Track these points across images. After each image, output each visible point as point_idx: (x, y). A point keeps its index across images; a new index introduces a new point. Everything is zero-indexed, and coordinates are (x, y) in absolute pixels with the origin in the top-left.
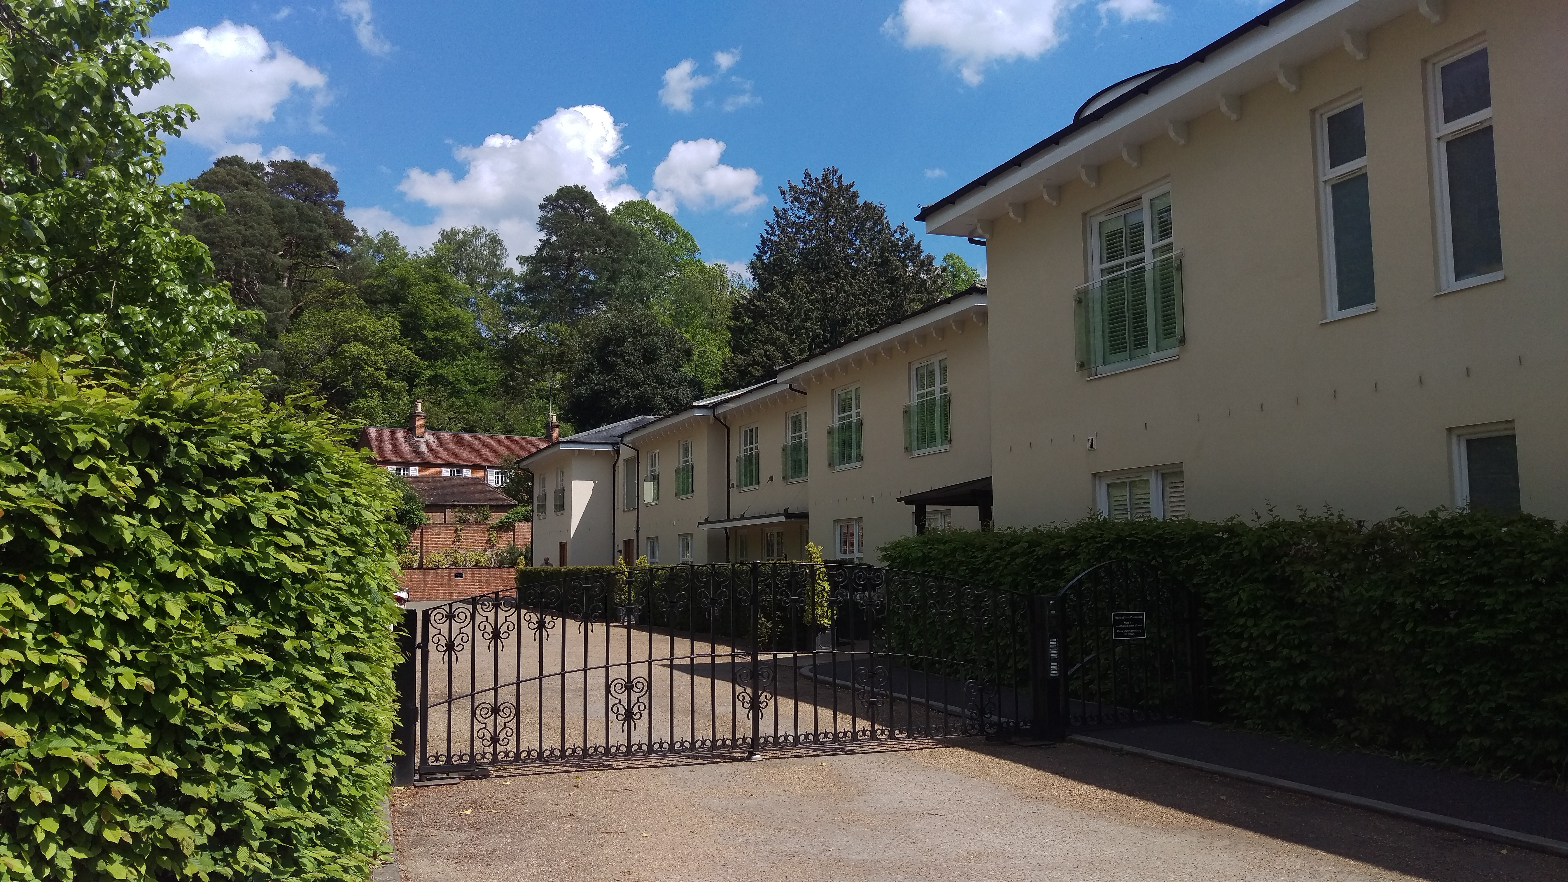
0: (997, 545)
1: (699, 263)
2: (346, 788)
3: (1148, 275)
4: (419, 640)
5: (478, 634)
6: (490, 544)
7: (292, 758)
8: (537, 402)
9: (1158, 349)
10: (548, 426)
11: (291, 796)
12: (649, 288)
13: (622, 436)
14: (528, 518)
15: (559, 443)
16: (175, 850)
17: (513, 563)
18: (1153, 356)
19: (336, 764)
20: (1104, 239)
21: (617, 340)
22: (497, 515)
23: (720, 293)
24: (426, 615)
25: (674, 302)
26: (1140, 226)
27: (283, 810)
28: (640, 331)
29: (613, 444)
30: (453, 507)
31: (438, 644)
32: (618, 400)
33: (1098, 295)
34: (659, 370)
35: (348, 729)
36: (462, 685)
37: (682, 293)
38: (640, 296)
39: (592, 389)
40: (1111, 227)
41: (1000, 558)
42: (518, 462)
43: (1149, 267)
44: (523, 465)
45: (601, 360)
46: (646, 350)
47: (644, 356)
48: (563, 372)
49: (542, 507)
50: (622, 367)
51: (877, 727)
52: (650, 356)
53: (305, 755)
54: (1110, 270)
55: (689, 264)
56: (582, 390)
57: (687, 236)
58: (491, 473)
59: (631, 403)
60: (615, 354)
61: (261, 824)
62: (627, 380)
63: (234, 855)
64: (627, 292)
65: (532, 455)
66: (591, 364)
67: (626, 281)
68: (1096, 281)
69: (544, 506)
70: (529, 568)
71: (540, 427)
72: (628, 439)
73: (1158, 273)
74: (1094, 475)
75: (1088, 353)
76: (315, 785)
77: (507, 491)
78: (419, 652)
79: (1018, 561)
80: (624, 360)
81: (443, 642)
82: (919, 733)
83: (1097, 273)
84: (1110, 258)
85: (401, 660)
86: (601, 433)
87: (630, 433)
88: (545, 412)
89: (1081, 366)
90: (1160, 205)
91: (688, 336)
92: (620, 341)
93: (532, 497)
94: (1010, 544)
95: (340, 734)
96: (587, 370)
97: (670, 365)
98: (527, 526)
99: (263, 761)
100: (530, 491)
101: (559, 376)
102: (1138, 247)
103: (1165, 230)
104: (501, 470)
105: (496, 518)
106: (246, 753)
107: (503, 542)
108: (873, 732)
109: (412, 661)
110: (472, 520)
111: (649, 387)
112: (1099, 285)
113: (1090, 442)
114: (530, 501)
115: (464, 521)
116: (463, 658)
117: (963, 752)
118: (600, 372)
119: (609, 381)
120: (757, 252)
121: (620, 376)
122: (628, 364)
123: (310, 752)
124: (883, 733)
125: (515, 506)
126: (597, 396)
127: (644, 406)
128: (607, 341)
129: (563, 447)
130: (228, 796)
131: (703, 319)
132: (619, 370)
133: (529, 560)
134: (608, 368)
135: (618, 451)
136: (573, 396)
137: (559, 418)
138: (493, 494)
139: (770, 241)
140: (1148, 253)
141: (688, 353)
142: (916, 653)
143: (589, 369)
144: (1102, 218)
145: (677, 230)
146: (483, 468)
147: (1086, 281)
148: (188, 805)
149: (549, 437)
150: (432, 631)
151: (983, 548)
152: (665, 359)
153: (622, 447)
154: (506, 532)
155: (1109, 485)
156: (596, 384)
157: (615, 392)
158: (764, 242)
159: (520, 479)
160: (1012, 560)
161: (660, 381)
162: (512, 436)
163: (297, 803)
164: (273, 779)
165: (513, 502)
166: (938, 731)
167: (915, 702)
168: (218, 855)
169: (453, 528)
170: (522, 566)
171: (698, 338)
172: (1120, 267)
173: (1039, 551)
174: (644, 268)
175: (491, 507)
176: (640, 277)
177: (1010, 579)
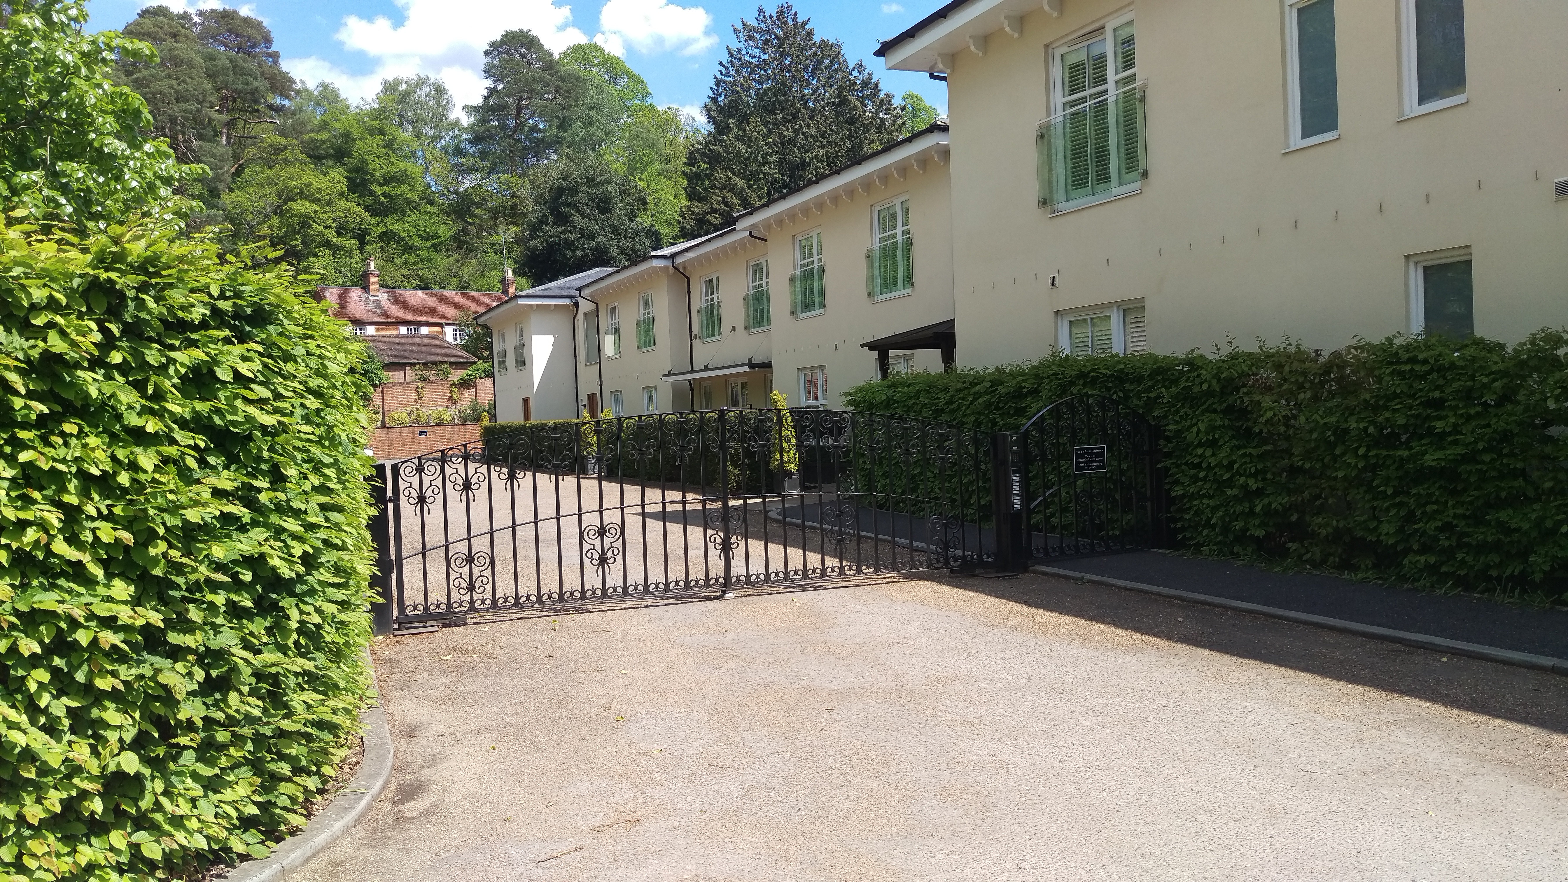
0: (960, 386)
1: (651, 107)
2: (330, 635)
3: (1111, 108)
4: (390, 493)
5: (449, 485)
6: (453, 401)
7: (275, 606)
8: (492, 257)
9: (1120, 184)
10: (504, 281)
11: (276, 644)
12: (600, 135)
13: (580, 289)
14: (490, 375)
15: (516, 297)
16: (168, 697)
17: (477, 420)
18: (1116, 191)
19: (319, 611)
20: (1067, 71)
21: (571, 190)
22: (458, 372)
23: (674, 138)
24: (395, 469)
25: (627, 149)
26: (1102, 58)
27: (270, 656)
28: (593, 180)
29: (571, 297)
30: (412, 365)
31: (409, 497)
32: (574, 251)
33: (1060, 130)
34: (615, 220)
35: (329, 578)
36: (435, 537)
37: (635, 139)
38: (592, 144)
39: (547, 241)
40: (1073, 59)
41: (963, 399)
42: (476, 318)
43: (1112, 99)
44: (481, 320)
45: (555, 211)
46: (600, 199)
47: (598, 206)
48: (515, 224)
49: (503, 363)
50: (576, 218)
51: (845, 563)
52: (604, 206)
53: (287, 603)
54: (1073, 104)
55: (641, 109)
56: (536, 242)
57: (638, 80)
58: (449, 330)
59: (587, 255)
60: (569, 205)
61: (249, 671)
62: (582, 232)
63: (225, 700)
64: (578, 139)
65: (489, 311)
66: (545, 216)
67: (577, 128)
68: (1059, 115)
69: (504, 362)
70: (493, 424)
71: (496, 282)
72: (586, 292)
73: (1121, 105)
74: (1056, 312)
75: (1051, 191)
76: (300, 631)
77: (466, 348)
78: (390, 506)
79: (981, 400)
80: (578, 211)
81: (414, 494)
82: (886, 568)
83: (1059, 106)
84: (1072, 92)
85: (374, 512)
86: (558, 286)
87: (587, 285)
88: (500, 266)
89: (1044, 203)
90: (1124, 34)
91: (643, 184)
92: (574, 191)
93: (492, 353)
94: (973, 384)
95: (320, 582)
96: (541, 222)
97: (626, 215)
98: (488, 382)
99: (246, 610)
100: (490, 348)
101: (513, 229)
102: (1101, 79)
103: (1128, 61)
104: (459, 327)
105: (457, 375)
106: (230, 603)
107: (465, 399)
108: (841, 568)
109: (384, 513)
110: (432, 378)
111: (605, 239)
112: (1061, 119)
113: (1053, 281)
114: (490, 357)
115: (424, 379)
116: (435, 511)
117: (929, 584)
118: (555, 224)
119: (563, 232)
120: (711, 94)
121: (575, 228)
122: (582, 214)
123: (293, 601)
124: (850, 569)
125: (475, 363)
126: (552, 249)
127: (601, 258)
128: (560, 191)
129: (520, 301)
130: (216, 643)
131: (658, 166)
132: (573, 222)
133: (493, 417)
134: (562, 219)
135: (576, 305)
136: (528, 249)
137: (515, 272)
138: (452, 351)
139: (724, 82)
140: (1110, 85)
141: (644, 202)
142: (881, 492)
143: (543, 221)
144: (1065, 49)
145: (628, 73)
146: (440, 325)
147: (1049, 115)
148: (176, 653)
149: (505, 292)
150: (402, 485)
151: (946, 389)
152: (620, 208)
153: (580, 300)
154: (468, 388)
155: (1071, 323)
156: (551, 237)
157: (570, 244)
158: (718, 84)
159: (479, 335)
160: (975, 399)
161: (616, 231)
162: (468, 292)
163: (283, 649)
164: (258, 627)
165: (473, 359)
166: (904, 566)
167: (881, 540)
168: (209, 701)
169: (415, 386)
170: (486, 422)
171: (653, 186)
172: (1083, 100)
173: (1002, 390)
174: (595, 114)
175: (451, 364)
176: (591, 123)
177: (973, 418)
